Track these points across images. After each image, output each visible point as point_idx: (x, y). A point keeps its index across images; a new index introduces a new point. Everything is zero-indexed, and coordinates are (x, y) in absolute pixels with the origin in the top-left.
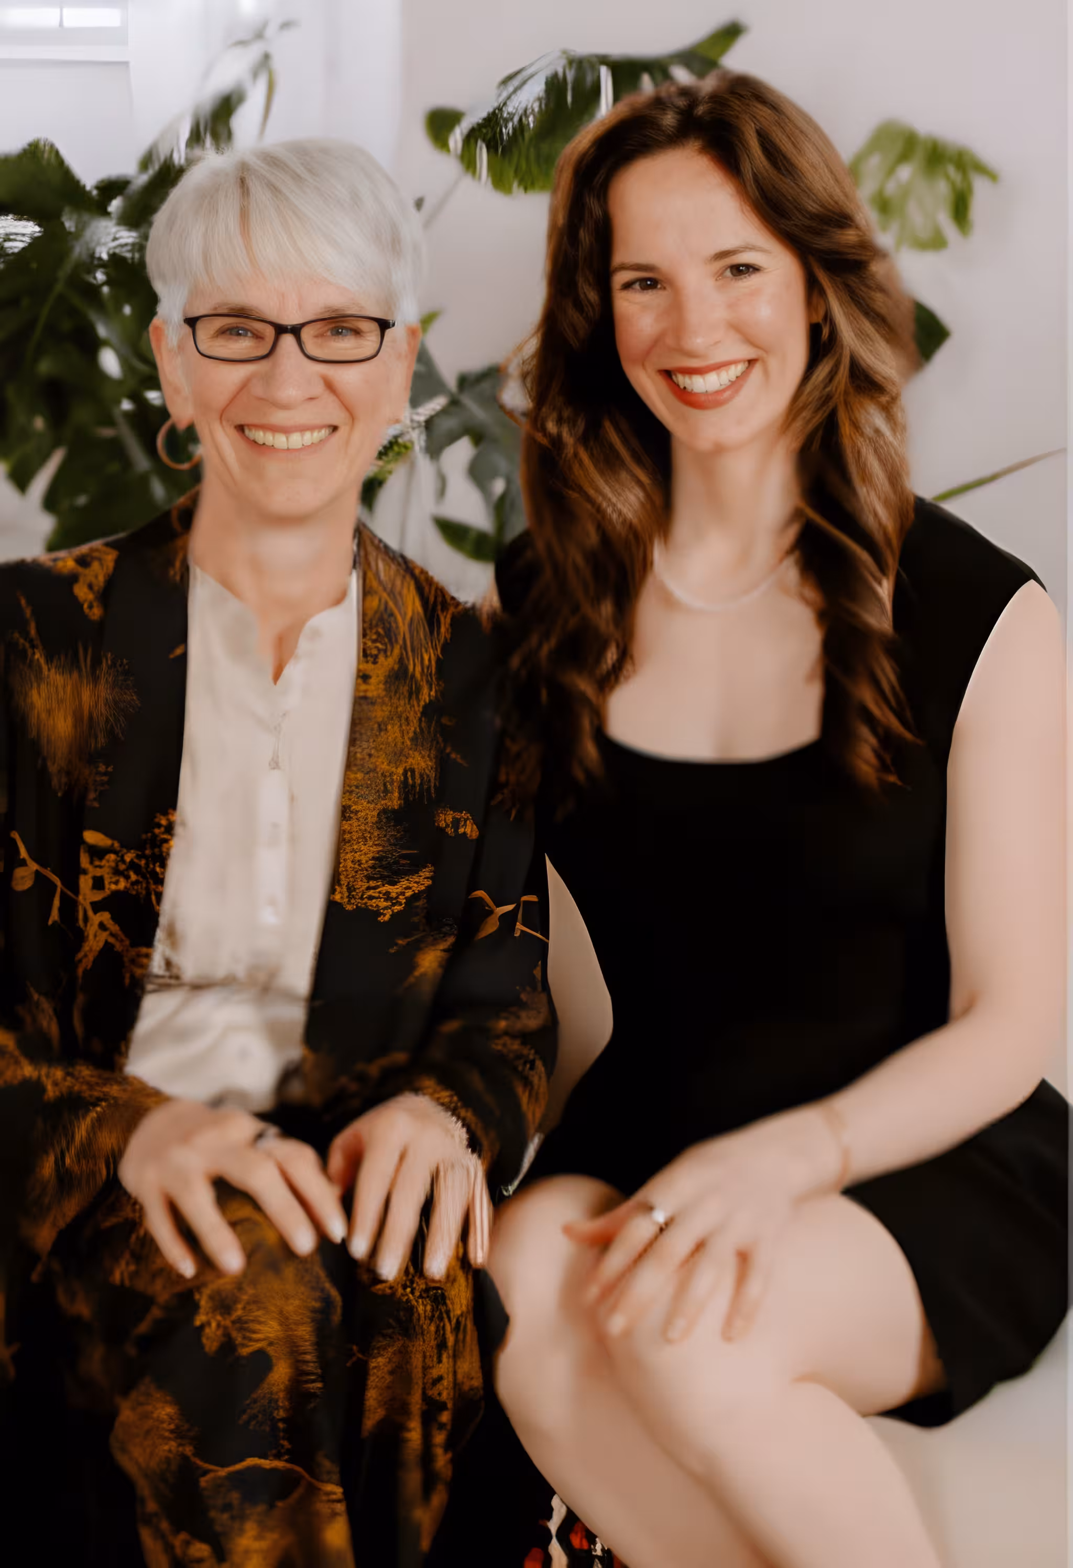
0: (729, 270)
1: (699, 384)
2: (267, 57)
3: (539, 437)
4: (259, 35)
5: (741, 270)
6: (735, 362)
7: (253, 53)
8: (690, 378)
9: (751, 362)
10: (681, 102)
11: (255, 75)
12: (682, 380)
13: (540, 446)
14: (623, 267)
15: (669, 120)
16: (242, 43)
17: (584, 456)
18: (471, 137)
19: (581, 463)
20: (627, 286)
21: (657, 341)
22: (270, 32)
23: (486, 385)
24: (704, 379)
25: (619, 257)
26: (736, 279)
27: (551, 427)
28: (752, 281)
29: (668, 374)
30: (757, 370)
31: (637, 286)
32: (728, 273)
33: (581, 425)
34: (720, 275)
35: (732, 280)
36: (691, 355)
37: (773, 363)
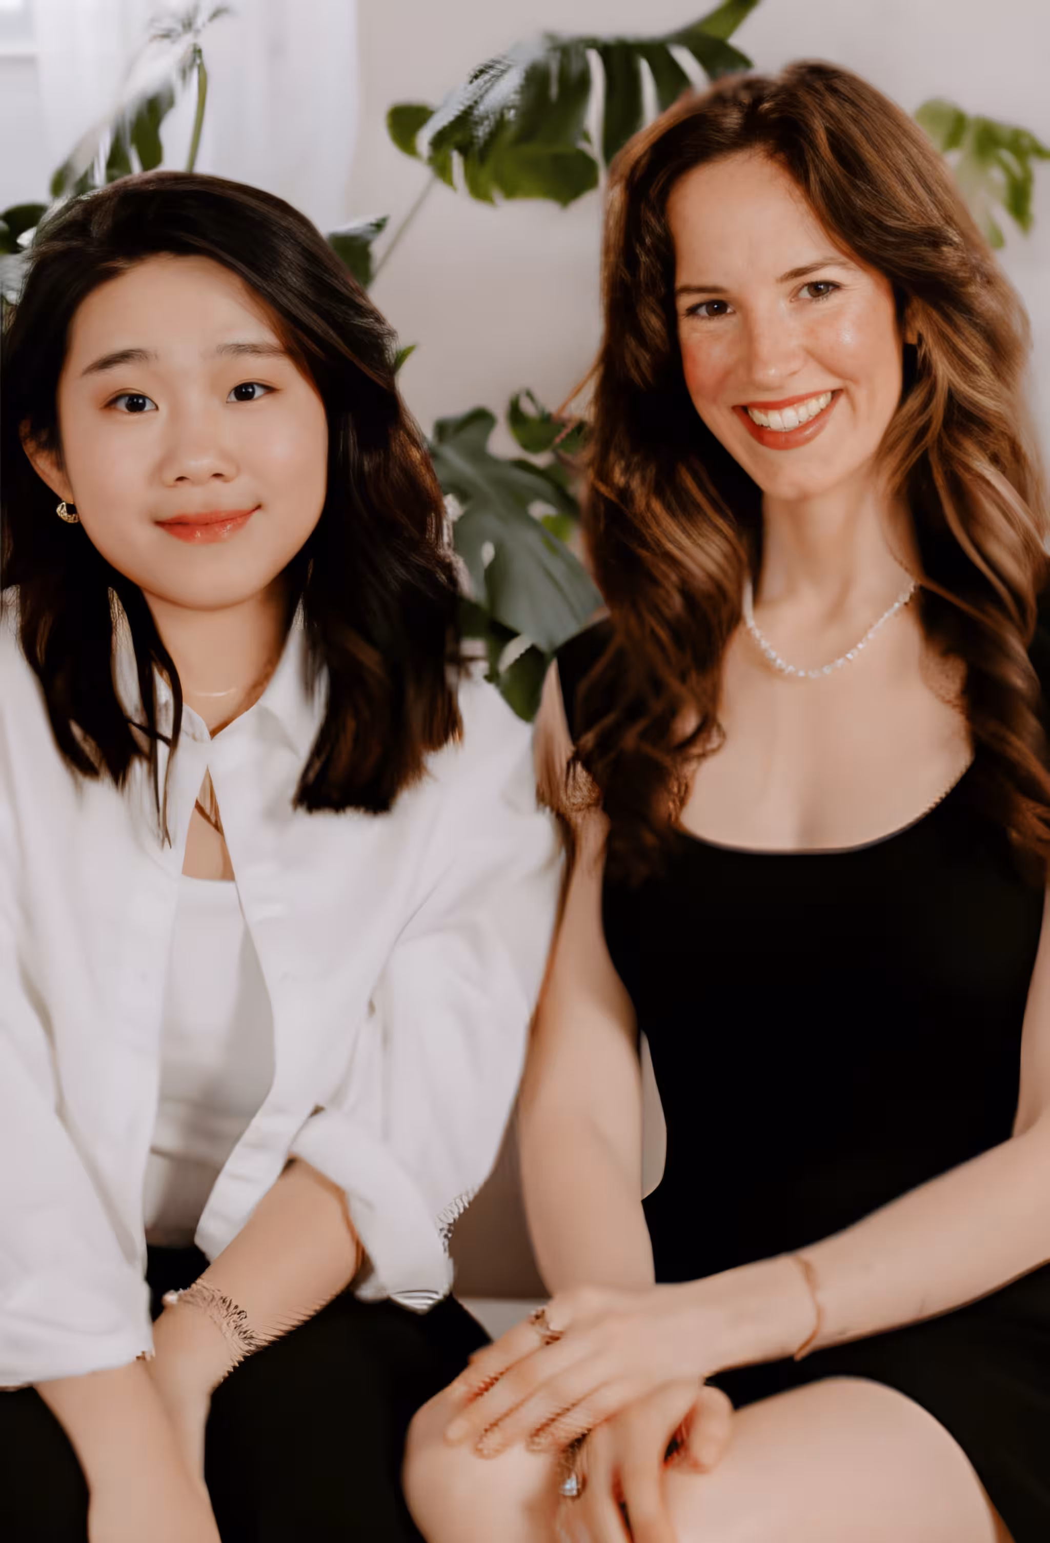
0: (806, 288)
1: (776, 420)
2: (197, 52)
3: (603, 489)
4: (188, 25)
5: (819, 289)
6: (815, 395)
7: (180, 49)
8: (766, 415)
9: (835, 394)
10: (745, 97)
11: (184, 74)
12: (759, 417)
13: (606, 500)
14: (688, 290)
15: (733, 119)
16: (167, 35)
17: (657, 506)
18: (440, 141)
19: (654, 516)
20: (692, 311)
21: (727, 373)
22: (201, 19)
23: (471, 434)
24: (781, 415)
25: (684, 278)
26: (816, 301)
27: (619, 478)
28: (834, 300)
29: (743, 411)
30: (842, 401)
31: (703, 311)
32: (805, 294)
33: (651, 472)
34: (795, 295)
35: (811, 301)
36: (767, 388)
37: (861, 395)
